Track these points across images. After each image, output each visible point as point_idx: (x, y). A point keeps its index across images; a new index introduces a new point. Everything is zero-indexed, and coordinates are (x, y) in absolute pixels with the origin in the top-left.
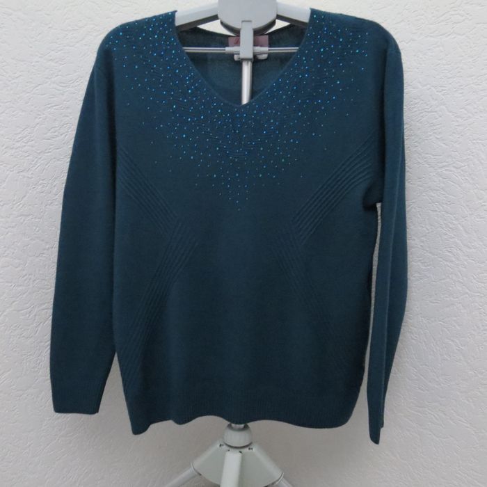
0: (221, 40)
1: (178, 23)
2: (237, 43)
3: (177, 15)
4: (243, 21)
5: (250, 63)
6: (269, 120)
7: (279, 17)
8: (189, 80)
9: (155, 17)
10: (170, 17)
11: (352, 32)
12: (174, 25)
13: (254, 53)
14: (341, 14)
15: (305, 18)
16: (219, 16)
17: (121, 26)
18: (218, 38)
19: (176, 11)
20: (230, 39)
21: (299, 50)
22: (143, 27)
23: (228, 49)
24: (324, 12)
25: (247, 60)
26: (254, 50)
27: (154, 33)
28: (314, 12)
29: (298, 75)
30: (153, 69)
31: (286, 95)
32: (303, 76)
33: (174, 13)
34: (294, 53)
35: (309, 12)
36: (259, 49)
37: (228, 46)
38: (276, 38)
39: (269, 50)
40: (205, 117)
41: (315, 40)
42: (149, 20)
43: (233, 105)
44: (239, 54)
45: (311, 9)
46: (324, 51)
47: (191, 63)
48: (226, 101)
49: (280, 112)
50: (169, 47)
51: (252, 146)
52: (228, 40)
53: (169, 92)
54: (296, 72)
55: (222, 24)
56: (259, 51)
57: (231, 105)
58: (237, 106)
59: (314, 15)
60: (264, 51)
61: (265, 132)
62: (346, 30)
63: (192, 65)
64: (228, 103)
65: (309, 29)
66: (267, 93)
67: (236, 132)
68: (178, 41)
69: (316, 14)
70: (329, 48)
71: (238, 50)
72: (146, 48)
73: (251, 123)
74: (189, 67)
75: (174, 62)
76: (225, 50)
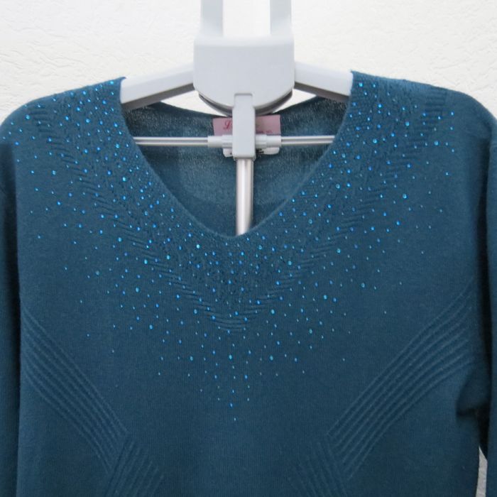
0: (202, 124)
1: (125, 98)
2: (228, 128)
3: (124, 84)
4: (237, 95)
5: (250, 163)
6: (284, 262)
7: (299, 86)
8: (145, 194)
9: (86, 89)
10: (110, 90)
11: (426, 111)
12: (120, 102)
13: (256, 145)
14: (404, 81)
15: (345, 88)
16: (194, 86)
17: (28, 104)
18: (196, 119)
19: (124, 78)
20: (215, 121)
21: (336, 141)
22: (65, 106)
23: (212, 140)
24: (377, 78)
25: (246, 158)
26: (255, 141)
27: (85, 115)
28: (358, 78)
29: (334, 184)
30: (81, 175)
31: (315, 219)
32: (343, 186)
33: (118, 82)
34: (327, 145)
35: (350, 78)
36: (264, 139)
37: (212, 133)
38: (292, 119)
39: (282, 140)
40: (172, 257)
41: (363, 124)
42: (75, 94)
43: (222, 236)
44: (231, 148)
45: (353, 72)
46: (379, 144)
47: (147, 164)
48: (208, 230)
49: (305, 248)
50: (109, 139)
51: (255, 306)
52: (212, 124)
53: (110, 214)
54: (331, 178)
55: (202, 97)
56: (265, 143)
57: (218, 236)
58: (228, 238)
59: (360, 82)
60: (273, 142)
61: (278, 283)
62: (416, 107)
63: (150, 168)
64: (213, 232)
65: (352, 106)
66: (281, 214)
67: (227, 283)
68: (125, 128)
69: (363, 82)
70: (386, 138)
71: (230, 142)
72: (71, 140)
73: (254, 268)
74: (144, 172)
75: (118, 164)
76: (206, 141)
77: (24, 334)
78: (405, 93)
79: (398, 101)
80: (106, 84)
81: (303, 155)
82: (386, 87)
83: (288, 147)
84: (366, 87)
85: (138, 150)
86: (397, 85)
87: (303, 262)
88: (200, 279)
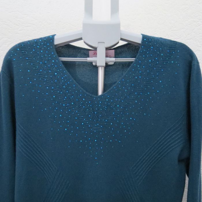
0: (84, 53)
1: (56, 42)
2: (95, 54)
3: (55, 37)
4: (99, 42)
5: (103, 68)
6: (116, 105)
7: (122, 39)
8: (64, 79)
9: (41, 39)
10: (50, 40)
11: (169, 50)
12: (54, 44)
13: (106, 61)
14: (161, 38)
15: (139, 41)
16: (83, 38)
18: (82, 51)
19: (55, 35)
21: (136, 60)
22: (33, 45)
23: (89, 59)
24: (151, 37)
25: (102, 66)
27: (40, 49)
29: (134, 77)
30: (39, 72)
31: (127, 89)
32: (138, 77)
33: (53, 36)
34: (132, 62)
35: (141, 36)
36: (109, 59)
37: (88, 57)
38: (119, 51)
39: (115, 60)
40: (74, 103)
41: (146, 54)
42: (37, 41)
43: (93, 95)
44: (96, 62)
45: (142, 34)
46: (151, 62)
47: (65, 68)
48: (88, 93)
49: (124, 100)
50: (50, 58)
51: (105, 122)
52: (89, 52)
53: (50, 87)
54: (134, 74)
55: (85, 42)
56: (109, 61)
57: (91, 96)
58: (95, 96)
59: (145, 38)
60: (112, 60)
61: (113, 113)
62: (165, 48)
63: (66, 70)
64: (89, 94)
65: (142, 47)
66: (115, 88)
67: (95, 113)
68: (56, 54)
69: (146, 38)
70: (154, 60)
71: (96, 60)
72: (35, 59)
73: (104, 108)
74: (63, 71)
75: (53, 68)
76: (87, 59)
77: (18, 132)
78: (161, 43)
79: (159, 46)
80: (49, 37)
81: (123, 65)
82: (154, 40)
83: (117, 62)
84: (147, 40)
85: (61, 63)
86: (158, 40)
87: (123, 105)
88: (85, 112)
